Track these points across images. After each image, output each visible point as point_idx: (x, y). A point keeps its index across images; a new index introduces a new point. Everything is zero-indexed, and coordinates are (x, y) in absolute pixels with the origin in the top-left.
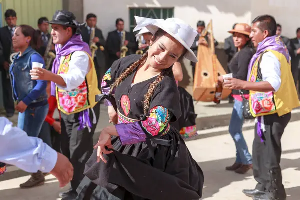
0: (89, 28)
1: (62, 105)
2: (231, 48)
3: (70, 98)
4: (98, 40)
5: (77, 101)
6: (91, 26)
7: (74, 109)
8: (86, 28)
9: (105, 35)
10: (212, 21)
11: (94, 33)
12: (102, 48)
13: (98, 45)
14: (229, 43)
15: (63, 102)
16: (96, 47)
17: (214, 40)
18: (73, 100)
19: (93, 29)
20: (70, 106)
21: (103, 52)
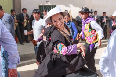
0: (23, 14)
1: (88, 41)
2: (78, 20)
3: (90, 38)
4: (27, 18)
5: (93, 39)
6: (24, 13)
7: (92, 42)
8: (22, 14)
9: (30, 16)
10: (70, 10)
11: (25, 16)
12: (29, 21)
13: (27, 20)
14: (78, 18)
15: (88, 40)
16: (26, 21)
17: (72, 17)
18: (92, 38)
19: (25, 14)
20: (90, 41)
21: (29, 23)
